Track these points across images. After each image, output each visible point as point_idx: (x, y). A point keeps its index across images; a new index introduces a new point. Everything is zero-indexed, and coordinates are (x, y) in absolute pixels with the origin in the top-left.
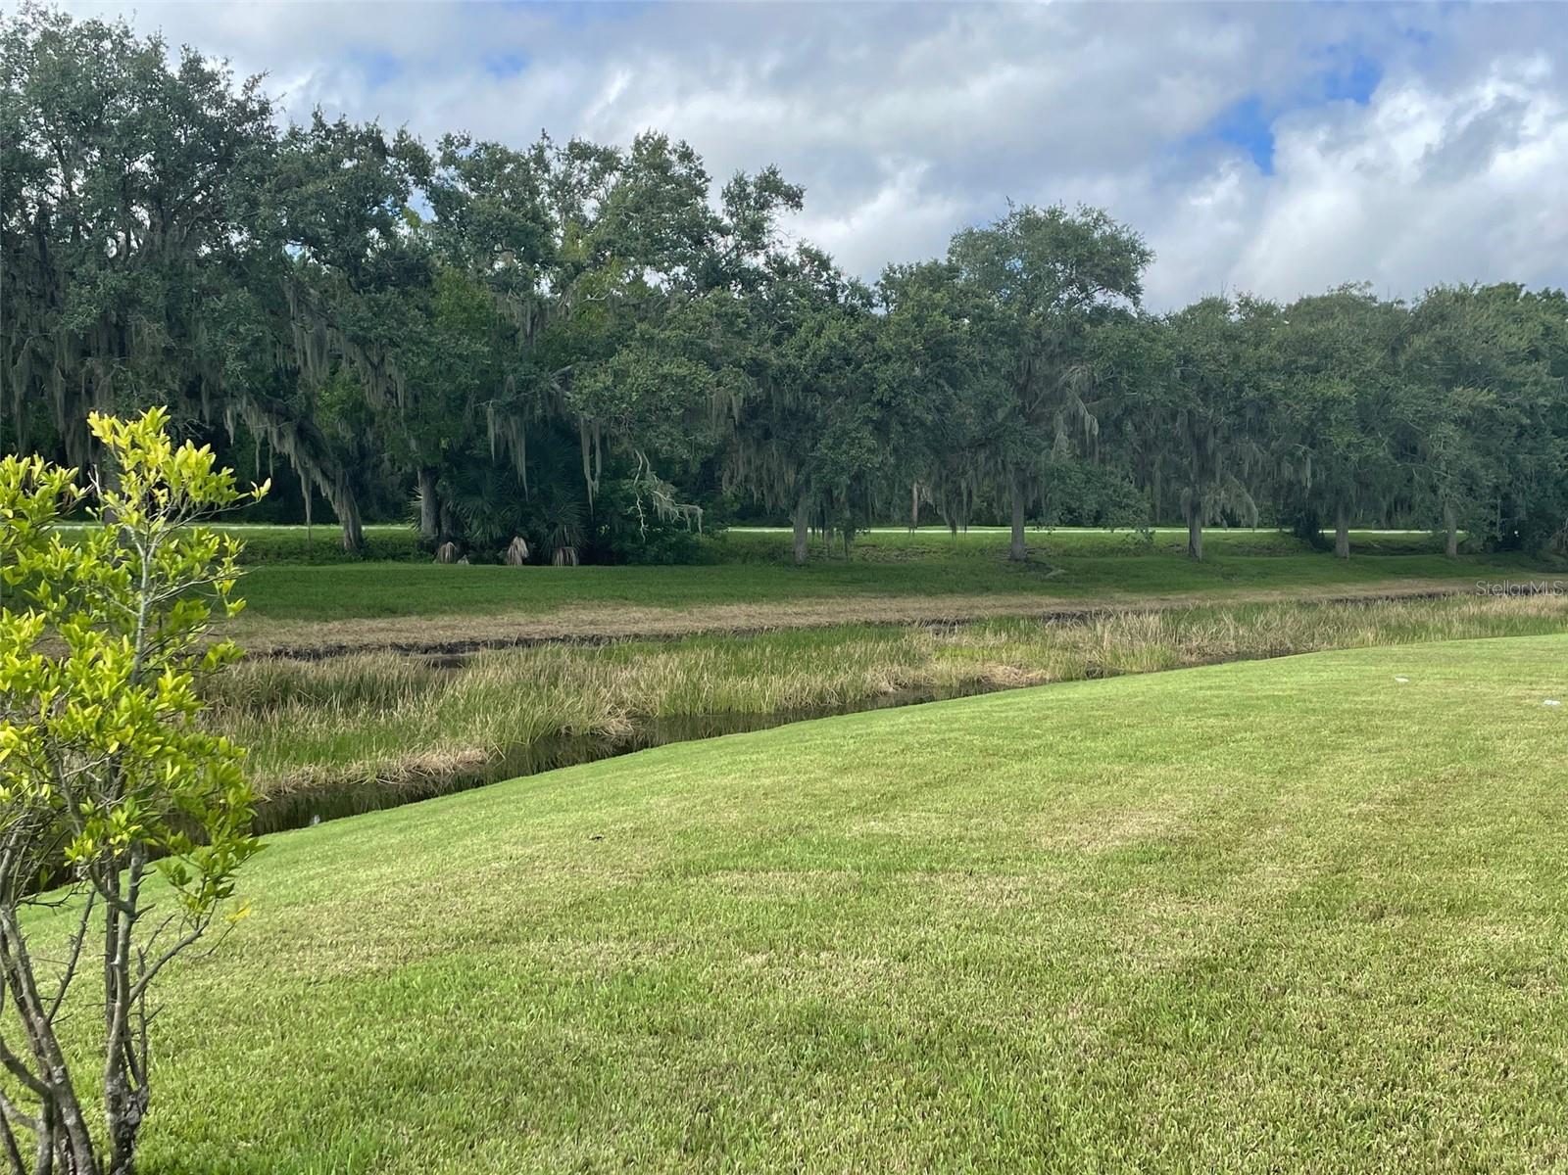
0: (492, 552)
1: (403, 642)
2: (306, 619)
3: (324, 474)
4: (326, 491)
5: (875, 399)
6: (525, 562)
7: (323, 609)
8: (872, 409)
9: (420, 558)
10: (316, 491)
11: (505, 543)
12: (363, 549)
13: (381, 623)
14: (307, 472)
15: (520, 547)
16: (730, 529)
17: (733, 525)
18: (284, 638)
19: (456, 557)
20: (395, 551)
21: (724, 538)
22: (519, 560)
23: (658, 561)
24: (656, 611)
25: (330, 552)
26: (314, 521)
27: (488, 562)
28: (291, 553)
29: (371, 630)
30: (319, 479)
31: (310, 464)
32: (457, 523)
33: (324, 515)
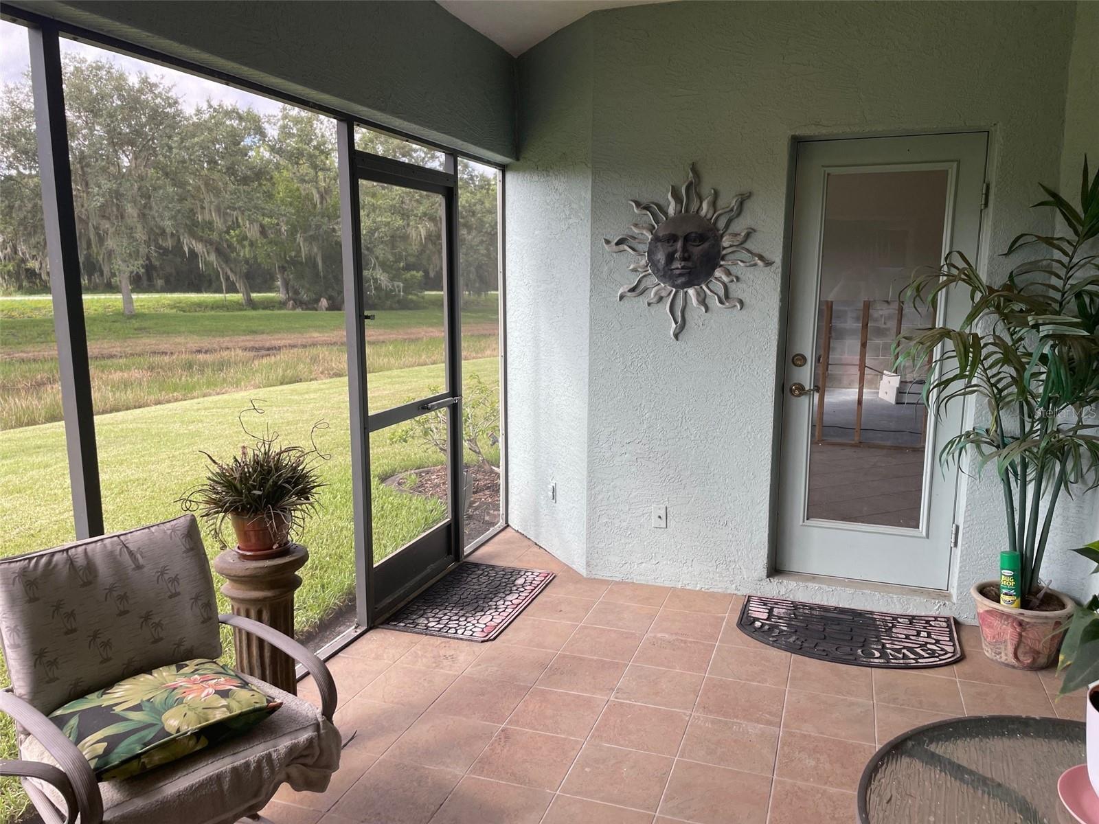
0: (311, 305)
1: (257, 346)
2: (213, 336)
3: (231, 269)
4: (232, 277)
5: (484, 231)
6: (327, 309)
7: (223, 332)
8: (484, 236)
9: (280, 308)
10: (228, 278)
11: (317, 301)
12: (253, 305)
13: (248, 338)
14: (222, 269)
15: (324, 302)
16: (426, 293)
17: (427, 290)
18: (202, 345)
19: (294, 308)
20: (268, 305)
21: (423, 297)
22: (324, 309)
23: (391, 308)
24: (382, 331)
25: (238, 306)
26: (227, 292)
27: (310, 310)
28: (218, 307)
29: (243, 341)
30: (229, 272)
31: (224, 266)
32: (296, 292)
33: (232, 289)
